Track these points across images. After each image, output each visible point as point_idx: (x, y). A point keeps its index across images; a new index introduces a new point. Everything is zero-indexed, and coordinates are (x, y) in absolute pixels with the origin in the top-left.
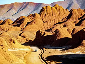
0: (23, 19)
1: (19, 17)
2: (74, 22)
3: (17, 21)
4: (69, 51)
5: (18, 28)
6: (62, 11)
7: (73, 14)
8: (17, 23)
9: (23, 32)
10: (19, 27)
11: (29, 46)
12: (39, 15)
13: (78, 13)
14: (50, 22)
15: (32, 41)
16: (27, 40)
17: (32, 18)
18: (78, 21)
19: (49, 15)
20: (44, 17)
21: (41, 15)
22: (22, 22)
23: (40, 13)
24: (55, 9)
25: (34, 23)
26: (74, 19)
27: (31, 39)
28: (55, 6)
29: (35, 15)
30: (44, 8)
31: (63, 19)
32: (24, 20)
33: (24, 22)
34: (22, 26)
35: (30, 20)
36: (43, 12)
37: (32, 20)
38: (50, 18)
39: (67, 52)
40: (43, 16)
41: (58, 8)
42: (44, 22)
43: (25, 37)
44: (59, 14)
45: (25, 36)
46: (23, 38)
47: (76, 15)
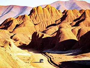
0: (11, 21)
1: (7, 19)
2: (70, 24)
3: (4, 23)
4: (85, 56)
5: (5, 30)
6: (54, 12)
7: (67, 15)
8: (4, 26)
9: (14, 35)
10: (7, 30)
11: (26, 50)
12: (29, 17)
13: (73, 14)
14: (42, 24)
15: (26, 44)
16: (20, 44)
17: (21, 20)
18: (75, 23)
19: (40, 17)
20: (35, 19)
21: (32, 16)
22: (10, 24)
23: (30, 15)
24: (47, 10)
25: (23, 25)
26: (69, 21)
27: (24, 43)
28: (47, 7)
29: (24, 16)
30: (34, 9)
31: (56, 21)
32: (12, 23)
33: (13, 24)
34: (10, 29)
35: (19, 22)
36: (33, 13)
37: (21, 23)
38: (42, 20)
39: (83, 57)
40: (33, 18)
41: (50, 9)
42: (35, 25)
43: (17, 41)
44: (52, 15)
45: (17, 39)
46: (15, 41)
47: (71, 16)
